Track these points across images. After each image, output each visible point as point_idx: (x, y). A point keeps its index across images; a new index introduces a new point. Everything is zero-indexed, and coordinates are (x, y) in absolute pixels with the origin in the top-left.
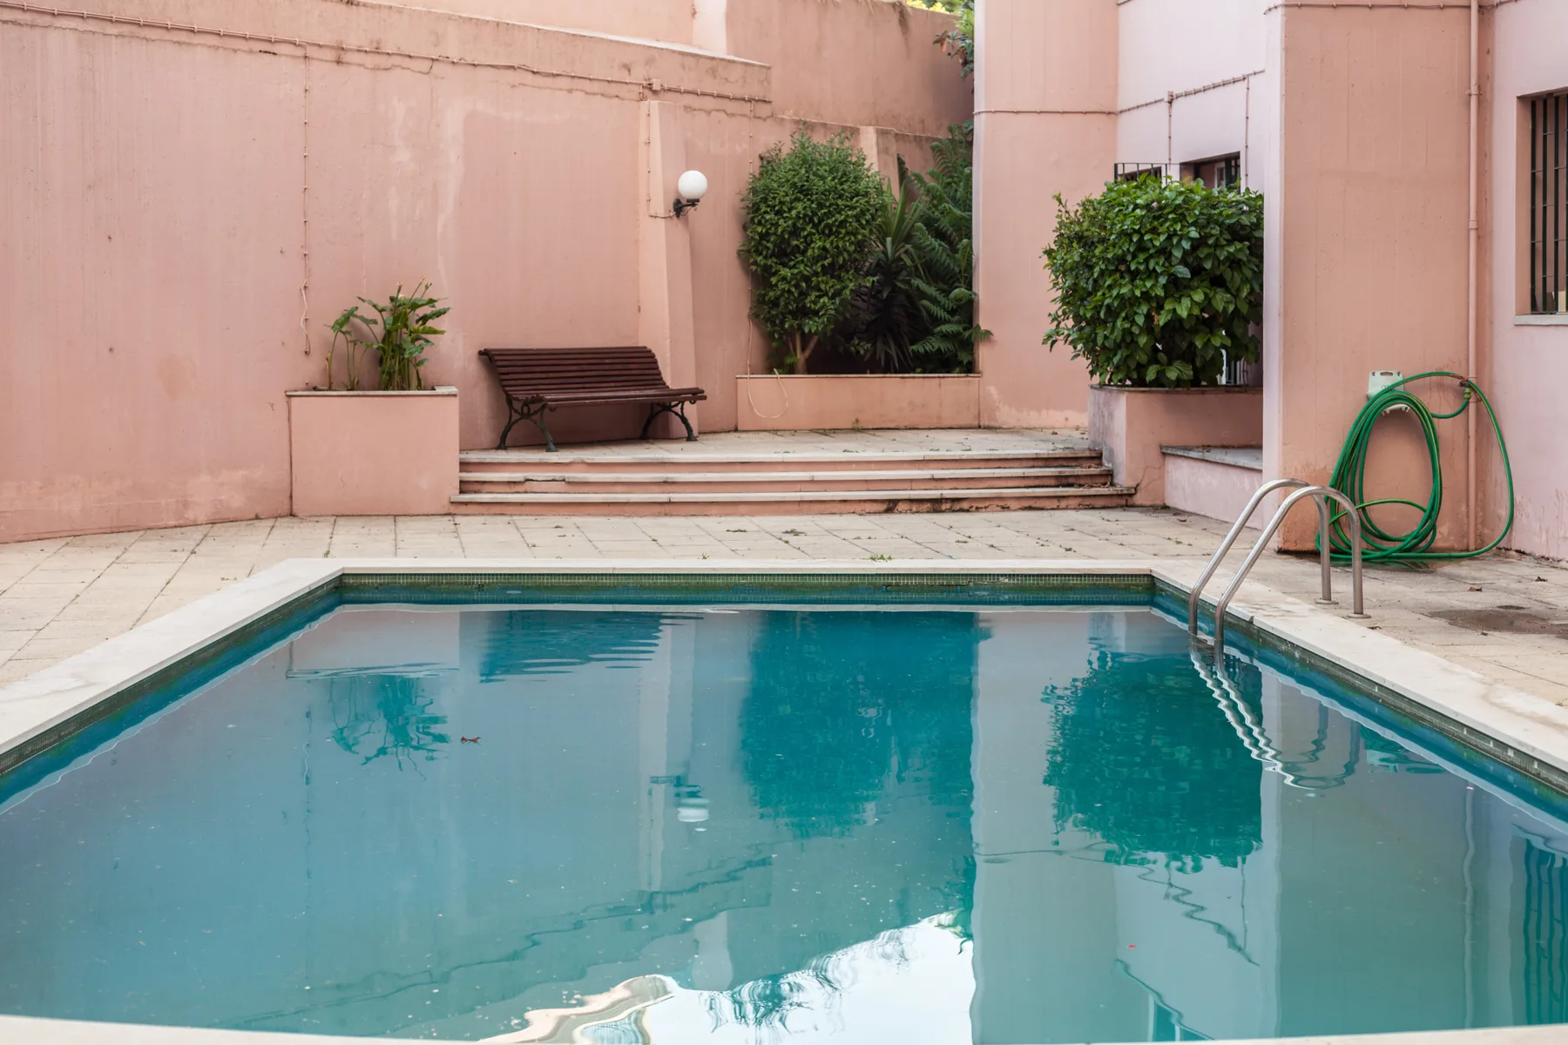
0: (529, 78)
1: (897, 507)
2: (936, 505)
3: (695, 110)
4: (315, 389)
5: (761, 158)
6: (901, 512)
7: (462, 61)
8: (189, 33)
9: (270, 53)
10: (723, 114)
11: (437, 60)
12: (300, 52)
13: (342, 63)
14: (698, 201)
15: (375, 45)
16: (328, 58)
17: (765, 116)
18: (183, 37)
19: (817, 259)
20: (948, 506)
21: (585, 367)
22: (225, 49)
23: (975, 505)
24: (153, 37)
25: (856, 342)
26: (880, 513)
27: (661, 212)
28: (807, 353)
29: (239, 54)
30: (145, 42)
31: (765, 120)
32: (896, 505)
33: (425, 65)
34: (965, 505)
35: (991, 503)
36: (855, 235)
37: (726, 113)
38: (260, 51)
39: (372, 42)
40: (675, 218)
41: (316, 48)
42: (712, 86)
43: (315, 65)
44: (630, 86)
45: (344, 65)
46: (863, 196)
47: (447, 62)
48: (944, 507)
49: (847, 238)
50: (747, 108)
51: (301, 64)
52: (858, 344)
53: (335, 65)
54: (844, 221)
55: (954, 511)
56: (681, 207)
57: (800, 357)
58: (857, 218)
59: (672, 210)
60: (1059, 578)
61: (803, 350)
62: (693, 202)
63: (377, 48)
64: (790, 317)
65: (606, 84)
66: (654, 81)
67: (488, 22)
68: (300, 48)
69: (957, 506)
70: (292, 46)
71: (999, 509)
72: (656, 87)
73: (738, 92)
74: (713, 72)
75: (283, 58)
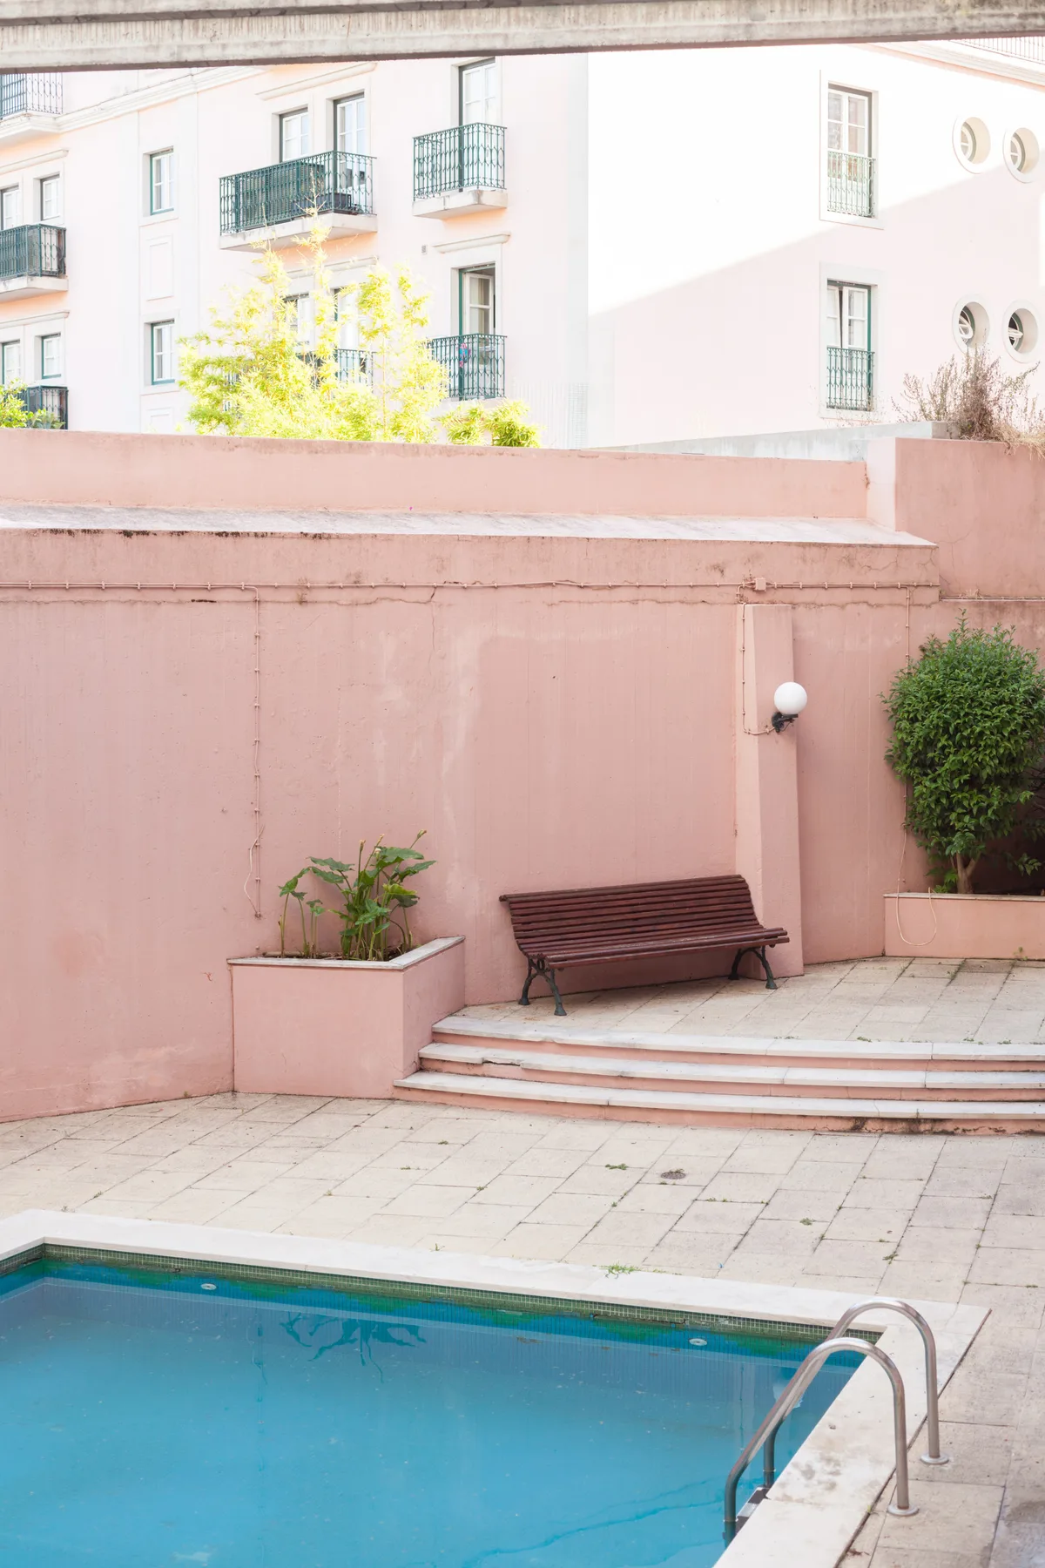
0: (576, 594)
1: (865, 1126)
2: (913, 1126)
3: (822, 605)
4: (265, 955)
5: (923, 650)
6: (870, 1132)
7: (478, 585)
8: (97, 590)
9: (206, 601)
10: (865, 606)
11: (442, 587)
12: (248, 596)
13: (306, 602)
14: (796, 716)
15: (353, 579)
16: (287, 599)
17: (928, 603)
18: (88, 595)
19: (954, 774)
20: (928, 1126)
21: (641, 908)
22: (146, 602)
23: (961, 1127)
24: (47, 599)
25: (1026, 859)
26: (844, 1131)
27: (754, 729)
28: (969, 870)
29: (164, 607)
30: (35, 606)
31: (928, 606)
32: (864, 1124)
33: (424, 595)
34: (949, 1127)
35: (981, 1125)
36: (997, 746)
37: (869, 605)
38: (193, 601)
39: (348, 576)
40: (774, 733)
41: (270, 591)
42: (844, 576)
43: (268, 609)
44: (722, 589)
45: (309, 605)
46: (1007, 703)
47: (457, 588)
48: (922, 1128)
49: (987, 752)
50: (901, 596)
51: (251, 610)
52: (1027, 862)
53: (297, 605)
54: (981, 734)
55: (935, 1133)
56: (781, 721)
57: (962, 875)
58: (999, 730)
59: (770, 725)
60: (786, 1326)
61: (965, 865)
62: (791, 718)
63: (355, 583)
64: (938, 834)
65: (689, 589)
66: (756, 580)
67: (515, 538)
68: (247, 592)
69: (939, 1127)
70: (238, 591)
71: (992, 1132)
72: (760, 585)
73: (885, 579)
74: (850, 561)
75: (224, 605)
